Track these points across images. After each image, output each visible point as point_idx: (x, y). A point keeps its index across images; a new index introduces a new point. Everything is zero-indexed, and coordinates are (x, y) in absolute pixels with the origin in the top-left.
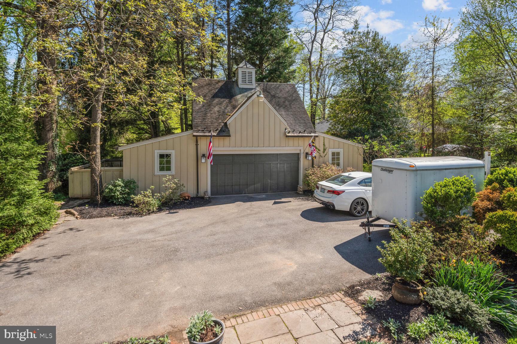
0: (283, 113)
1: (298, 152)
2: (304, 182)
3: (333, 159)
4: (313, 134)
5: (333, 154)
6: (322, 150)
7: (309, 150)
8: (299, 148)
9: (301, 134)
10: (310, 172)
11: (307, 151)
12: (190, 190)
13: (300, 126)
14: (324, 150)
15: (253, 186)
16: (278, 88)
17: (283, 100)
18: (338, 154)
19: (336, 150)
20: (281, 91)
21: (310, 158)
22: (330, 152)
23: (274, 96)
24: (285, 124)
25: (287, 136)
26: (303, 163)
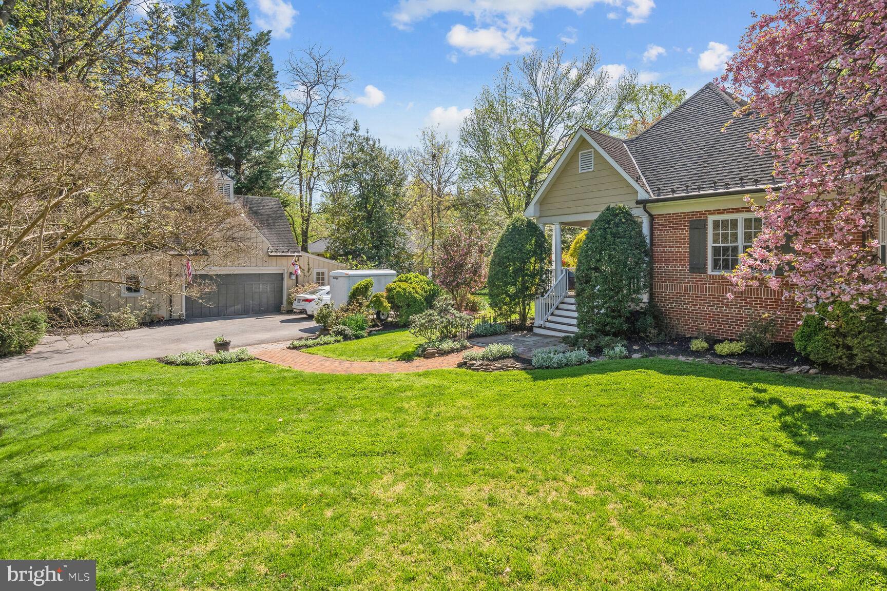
0: (266, 231)
1: (281, 272)
2: (287, 301)
3: (318, 279)
4: (296, 254)
5: (318, 274)
6: (306, 270)
7: (292, 269)
8: (283, 268)
9: (284, 254)
10: (293, 290)
11: (291, 270)
12: (163, 313)
13: (283, 246)
14: (309, 270)
15: (233, 308)
16: (260, 203)
17: (266, 217)
18: (323, 273)
19: (320, 270)
20: (264, 207)
21: (294, 277)
22: (314, 271)
23: (256, 213)
24: (267, 244)
25: (270, 256)
26: (287, 282)
